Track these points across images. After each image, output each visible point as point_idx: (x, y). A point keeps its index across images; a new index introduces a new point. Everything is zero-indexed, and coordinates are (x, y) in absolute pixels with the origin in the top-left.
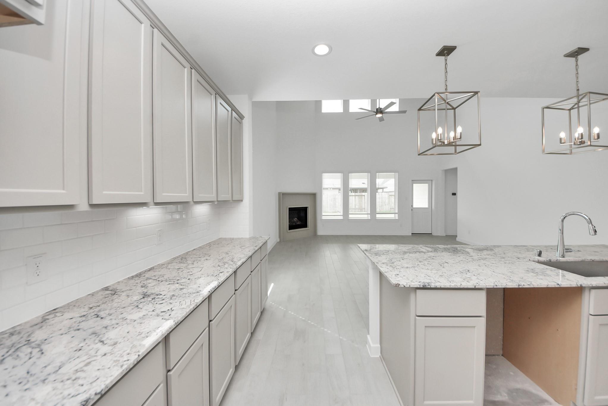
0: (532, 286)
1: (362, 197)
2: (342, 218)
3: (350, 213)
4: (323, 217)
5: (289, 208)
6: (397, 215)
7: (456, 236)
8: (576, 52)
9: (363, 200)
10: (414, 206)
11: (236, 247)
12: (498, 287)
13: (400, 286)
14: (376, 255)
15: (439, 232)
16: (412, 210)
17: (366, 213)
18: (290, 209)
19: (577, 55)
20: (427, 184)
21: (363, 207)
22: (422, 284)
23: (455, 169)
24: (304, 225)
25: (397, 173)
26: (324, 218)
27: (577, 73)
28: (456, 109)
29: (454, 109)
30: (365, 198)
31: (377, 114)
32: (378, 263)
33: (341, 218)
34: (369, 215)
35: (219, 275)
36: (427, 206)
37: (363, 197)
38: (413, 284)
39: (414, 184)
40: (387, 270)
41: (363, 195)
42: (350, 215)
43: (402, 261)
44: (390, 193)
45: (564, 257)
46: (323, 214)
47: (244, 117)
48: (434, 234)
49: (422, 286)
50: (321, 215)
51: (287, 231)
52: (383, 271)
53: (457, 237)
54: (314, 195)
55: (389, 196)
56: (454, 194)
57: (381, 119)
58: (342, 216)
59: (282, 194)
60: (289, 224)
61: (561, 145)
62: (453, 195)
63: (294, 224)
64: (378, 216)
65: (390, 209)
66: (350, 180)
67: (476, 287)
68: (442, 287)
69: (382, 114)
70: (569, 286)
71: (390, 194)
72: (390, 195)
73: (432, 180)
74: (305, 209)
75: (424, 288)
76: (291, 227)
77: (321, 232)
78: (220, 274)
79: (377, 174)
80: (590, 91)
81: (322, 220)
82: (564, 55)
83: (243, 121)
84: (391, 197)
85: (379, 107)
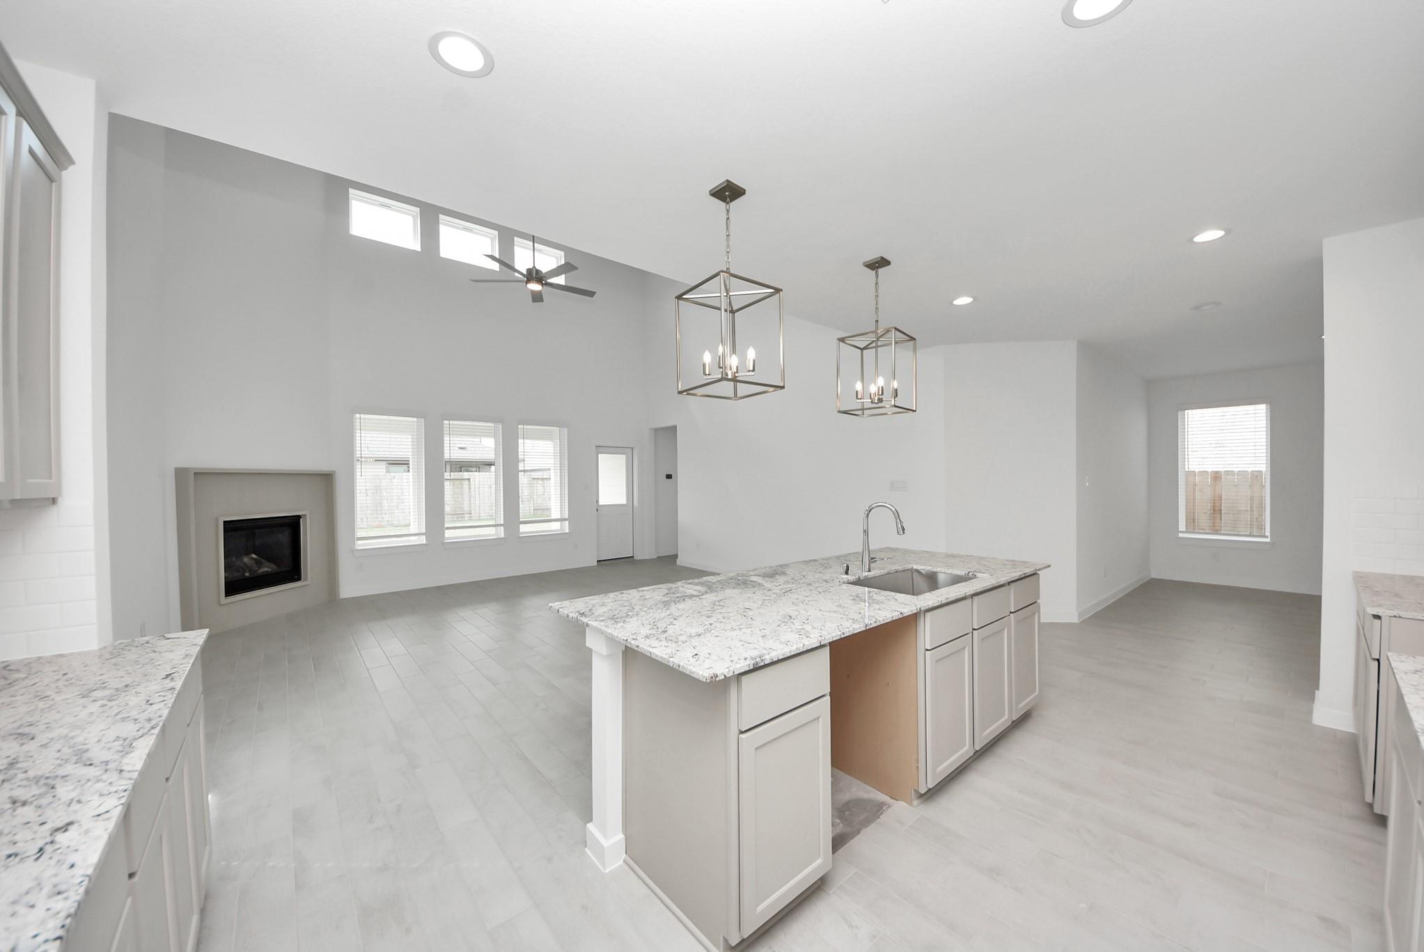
0: (878, 624)
1: (462, 484)
2: (425, 542)
3: (446, 525)
4: (359, 542)
5: (225, 522)
6: (567, 522)
7: (676, 556)
8: (877, 262)
9: (466, 490)
10: (600, 503)
11: (58, 698)
12: (846, 635)
13: (718, 679)
14: (617, 622)
15: (645, 552)
16: (597, 510)
17: (493, 523)
18: (232, 528)
19: (878, 268)
20: (624, 456)
21: (466, 508)
22: (753, 662)
23: (674, 429)
24: (290, 571)
25: (566, 430)
26: (360, 545)
27: (877, 296)
28: (736, 314)
29: (733, 312)
30: (470, 485)
31: (528, 281)
32: (637, 639)
33: (423, 540)
34: (502, 528)
35: (52, 842)
36: (624, 501)
37: (467, 482)
38: (738, 666)
39: (600, 455)
40: (669, 651)
41: (466, 477)
42: (446, 531)
43: (675, 622)
44: (533, 473)
45: (870, 571)
46: (359, 534)
47: (72, 162)
48: (636, 558)
49: (752, 667)
50: (353, 538)
51: (219, 601)
52: (664, 656)
53: (677, 558)
54: (326, 480)
55: (531, 479)
56: (669, 477)
57: (537, 297)
58: (424, 537)
59: (193, 474)
60: (225, 577)
61: (858, 401)
62: (667, 478)
63: (247, 574)
64: (524, 529)
65: (534, 510)
66: (446, 438)
67: (822, 644)
68: (781, 657)
69: (542, 286)
70: (911, 613)
71: (533, 477)
72: (533, 479)
73: (632, 448)
74: (292, 525)
75: (756, 669)
76: (233, 587)
77: (350, 587)
78: (60, 837)
79: (520, 427)
80: (897, 327)
81: (353, 551)
82: (864, 263)
83: (64, 173)
84: (535, 482)
85: (534, 267)
